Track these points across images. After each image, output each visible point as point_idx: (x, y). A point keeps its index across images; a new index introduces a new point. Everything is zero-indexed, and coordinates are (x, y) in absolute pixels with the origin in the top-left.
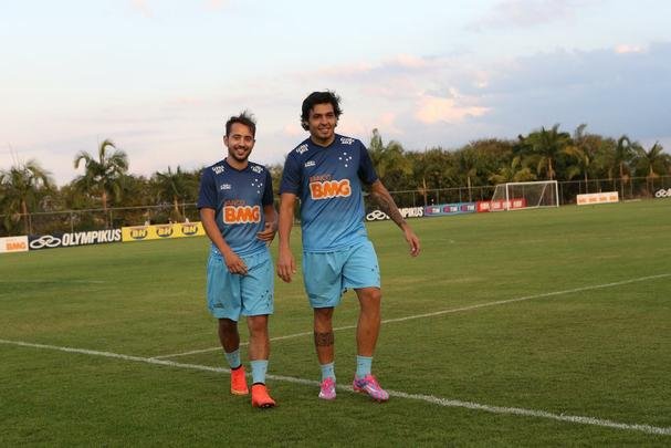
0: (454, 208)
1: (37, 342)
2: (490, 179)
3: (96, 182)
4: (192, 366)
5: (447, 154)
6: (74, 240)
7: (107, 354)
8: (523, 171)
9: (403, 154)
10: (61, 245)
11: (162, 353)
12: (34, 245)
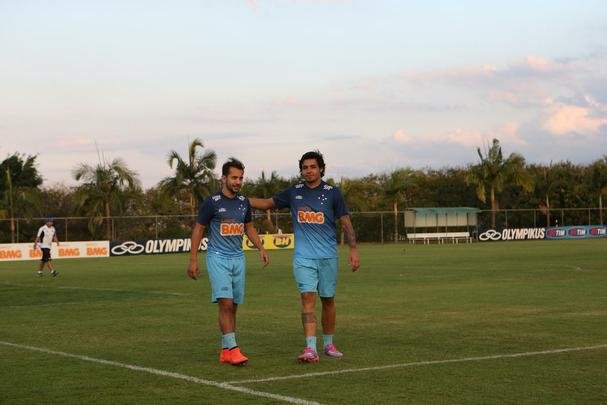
0: (582, 231)
1: (102, 357)
3: (184, 186)
5: (577, 170)
6: (158, 248)
7: (176, 375)
9: (525, 167)
10: (144, 253)
11: (236, 378)
12: (115, 250)
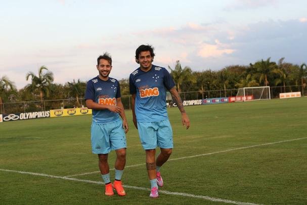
0: (218, 100)
1: (7, 169)
2: (236, 85)
3: (37, 87)
4: (85, 181)
5: (214, 73)
6: (26, 116)
7: (42, 175)
8: (252, 82)
9: (192, 73)
10: (19, 119)
11: (70, 174)
12: (6, 119)
